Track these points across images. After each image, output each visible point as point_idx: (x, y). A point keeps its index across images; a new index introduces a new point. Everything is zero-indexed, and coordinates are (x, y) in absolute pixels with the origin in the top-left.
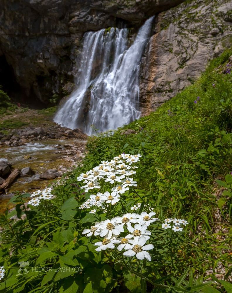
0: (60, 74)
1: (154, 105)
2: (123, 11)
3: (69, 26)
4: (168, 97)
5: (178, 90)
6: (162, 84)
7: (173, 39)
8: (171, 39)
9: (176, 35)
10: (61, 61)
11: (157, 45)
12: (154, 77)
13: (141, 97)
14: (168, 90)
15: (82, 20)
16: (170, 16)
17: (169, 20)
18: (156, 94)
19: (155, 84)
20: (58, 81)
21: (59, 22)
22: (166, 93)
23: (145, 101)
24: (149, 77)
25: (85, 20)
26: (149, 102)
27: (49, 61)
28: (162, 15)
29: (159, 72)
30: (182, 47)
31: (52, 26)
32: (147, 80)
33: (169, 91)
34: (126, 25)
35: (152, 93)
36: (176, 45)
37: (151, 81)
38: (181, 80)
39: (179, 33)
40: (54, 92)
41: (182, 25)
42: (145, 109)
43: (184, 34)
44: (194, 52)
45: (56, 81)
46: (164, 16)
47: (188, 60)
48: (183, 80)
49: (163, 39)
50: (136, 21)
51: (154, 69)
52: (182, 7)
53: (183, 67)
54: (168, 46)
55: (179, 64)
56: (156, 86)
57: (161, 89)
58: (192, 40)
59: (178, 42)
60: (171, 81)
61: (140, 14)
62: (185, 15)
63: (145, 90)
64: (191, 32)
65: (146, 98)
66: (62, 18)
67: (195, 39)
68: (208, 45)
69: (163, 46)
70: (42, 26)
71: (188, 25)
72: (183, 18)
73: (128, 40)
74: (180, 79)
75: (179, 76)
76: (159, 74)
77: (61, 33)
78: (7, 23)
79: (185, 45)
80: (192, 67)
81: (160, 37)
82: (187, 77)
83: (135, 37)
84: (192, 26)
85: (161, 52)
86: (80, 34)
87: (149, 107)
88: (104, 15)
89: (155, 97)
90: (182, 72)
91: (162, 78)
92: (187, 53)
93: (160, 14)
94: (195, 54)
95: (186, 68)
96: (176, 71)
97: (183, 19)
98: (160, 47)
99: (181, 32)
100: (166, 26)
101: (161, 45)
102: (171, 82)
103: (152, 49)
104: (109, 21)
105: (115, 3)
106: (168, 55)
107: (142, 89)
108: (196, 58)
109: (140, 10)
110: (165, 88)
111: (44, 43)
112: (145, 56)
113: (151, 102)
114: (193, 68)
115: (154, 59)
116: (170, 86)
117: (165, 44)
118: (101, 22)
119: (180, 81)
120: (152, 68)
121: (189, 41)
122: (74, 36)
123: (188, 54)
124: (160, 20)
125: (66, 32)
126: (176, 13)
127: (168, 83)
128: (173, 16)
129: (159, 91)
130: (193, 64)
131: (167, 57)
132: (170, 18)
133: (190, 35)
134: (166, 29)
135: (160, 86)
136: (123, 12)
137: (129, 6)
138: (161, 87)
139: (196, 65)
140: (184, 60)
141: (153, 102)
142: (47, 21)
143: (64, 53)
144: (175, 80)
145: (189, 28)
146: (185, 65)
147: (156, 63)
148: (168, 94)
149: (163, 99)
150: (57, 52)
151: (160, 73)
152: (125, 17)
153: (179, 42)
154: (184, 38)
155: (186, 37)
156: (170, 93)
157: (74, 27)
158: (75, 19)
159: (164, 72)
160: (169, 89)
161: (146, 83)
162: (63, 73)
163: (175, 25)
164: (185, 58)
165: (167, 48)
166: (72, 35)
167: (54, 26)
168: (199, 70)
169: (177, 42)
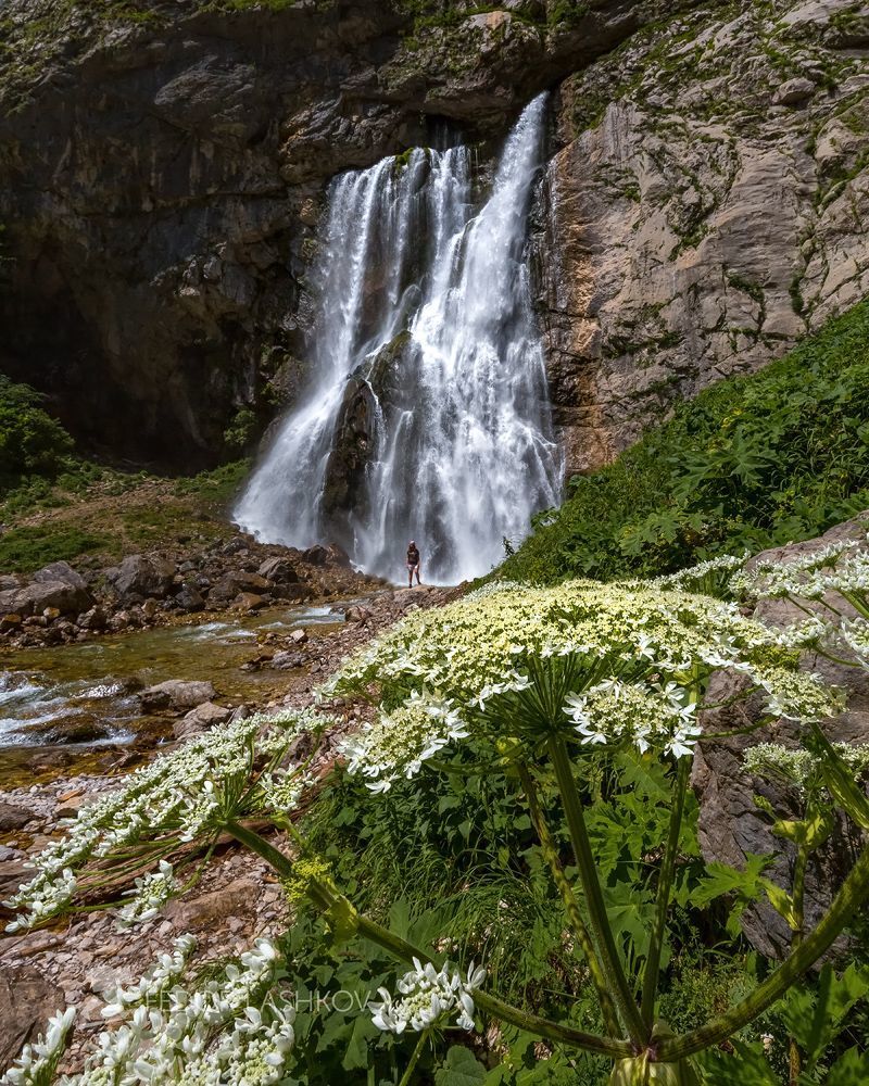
0: (259, 331)
1: (615, 408)
2: (443, 88)
3: (280, 161)
4: (664, 369)
5: (700, 331)
6: (629, 317)
7: (631, 154)
8: (623, 152)
9: (638, 136)
10: (261, 288)
11: (577, 184)
12: (588, 298)
13: (555, 385)
14: (656, 340)
15: (319, 137)
16: (602, 80)
17: (601, 93)
18: (612, 364)
19: (599, 325)
20: (252, 361)
21: (249, 152)
22: (652, 351)
23: (573, 399)
24: (572, 303)
25: (328, 136)
26: (590, 399)
27: (220, 287)
28: (573, 85)
29: (603, 277)
30: (674, 168)
31: (226, 169)
32: (565, 313)
33: (664, 344)
34: (459, 137)
35: (595, 360)
36: (647, 168)
37: (580, 316)
38: (702, 289)
39: (648, 127)
40: (238, 402)
41: (652, 99)
42: (581, 430)
43: (669, 126)
44: (727, 178)
45: (245, 362)
46: (579, 86)
47: (709, 211)
48: (713, 290)
49: (593, 159)
50: (490, 116)
51: (584, 270)
52: (636, 46)
53: (698, 240)
54: (618, 179)
55: (676, 230)
56: (606, 331)
57: (629, 339)
58: (706, 139)
59: (652, 156)
60: (663, 302)
61: (500, 91)
62: (656, 68)
63: (563, 353)
64: (693, 115)
65: (574, 387)
66: (255, 140)
67: (717, 131)
68: (781, 141)
69: (599, 183)
70: (194, 172)
71: (676, 96)
72: (650, 76)
73: (474, 184)
74: (696, 289)
75: (689, 279)
76: (607, 285)
77: (254, 188)
78: (81, 178)
79: (683, 161)
80: (736, 232)
81: (580, 154)
82: (725, 274)
83: (496, 169)
84: (692, 93)
85: (595, 205)
86: (317, 184)
87: (596, 422)
88: (387, 111)
89: (613, 376)
90: (699, 260)
91: (621, 297)
92: (698, 188)
93: (565, 83)
94: (735, 184)
95: (710, 241)
96: (672, 258)
97: (652, 81)
98: (587, 188)
99: (656, 121)
100: (593, 118)
101: (591, 183)
102: (662, 306)
103: (562, 199)
104: (403, 127)
105: (417, 67)
106: (625, 212)
107: (552, 350)
108: (742, 196)
109: (499, 78)
110: (645, 332)
111: (202, 228)
112: (540, 229)
113: (600, 397)
114: (740, 236)
115: (574, 234)
116: (663, 324)
117: (604, 173)
118: (378, 136)
119: (696, 294)
120: (576, 267)
121: (694, 146)
122: (298, 192)
123: (705, 189)
124: (567, 100)
125: (273, 184)
126: (621, 67)
127: (651, 311)
128: (613, 78)
129: (621, 348)
130: (736, 219)
131: (620, 220)
132: (604, 87)
133: (691, 124)
134: (595, 126)
135: (620, 329)
136: (444, 91)
137: (460, 70)
138: (625, 332)
139: (751, 223)
140: (695, 213)
141: (608, 398)
142: (209, 155)
143: (268, 256)
144: (679, 295)
145: (682, 102)
146: (705, 232)
147: (585, 248)
148: (663, 353)
149: (647, 379)
150: (247, 254)
151: (607, 280)
152: (452, 107)
153: (657, 157)
154: (672, 138)
155: (679, 135)
156: (670, 352)
157: (296, 163)
158: (299, 137)
159: (623, 275)
160: (661, 335)
161: (566, 327)
162: (267, 326)
163: (626, 105)
164: (698, 205)
165: (614, 186)
166: (291, 191)
167: (234, 167)
168: (768, 240)
169: (646, 157)
